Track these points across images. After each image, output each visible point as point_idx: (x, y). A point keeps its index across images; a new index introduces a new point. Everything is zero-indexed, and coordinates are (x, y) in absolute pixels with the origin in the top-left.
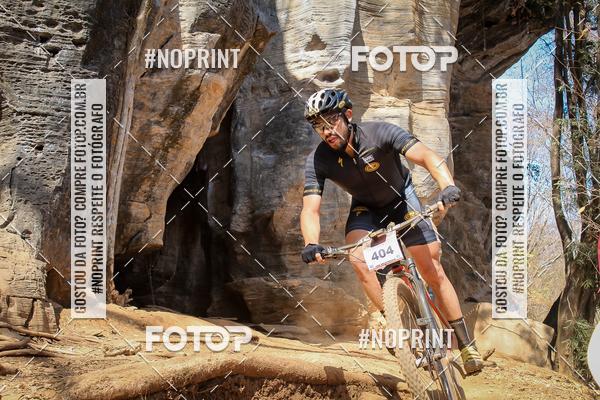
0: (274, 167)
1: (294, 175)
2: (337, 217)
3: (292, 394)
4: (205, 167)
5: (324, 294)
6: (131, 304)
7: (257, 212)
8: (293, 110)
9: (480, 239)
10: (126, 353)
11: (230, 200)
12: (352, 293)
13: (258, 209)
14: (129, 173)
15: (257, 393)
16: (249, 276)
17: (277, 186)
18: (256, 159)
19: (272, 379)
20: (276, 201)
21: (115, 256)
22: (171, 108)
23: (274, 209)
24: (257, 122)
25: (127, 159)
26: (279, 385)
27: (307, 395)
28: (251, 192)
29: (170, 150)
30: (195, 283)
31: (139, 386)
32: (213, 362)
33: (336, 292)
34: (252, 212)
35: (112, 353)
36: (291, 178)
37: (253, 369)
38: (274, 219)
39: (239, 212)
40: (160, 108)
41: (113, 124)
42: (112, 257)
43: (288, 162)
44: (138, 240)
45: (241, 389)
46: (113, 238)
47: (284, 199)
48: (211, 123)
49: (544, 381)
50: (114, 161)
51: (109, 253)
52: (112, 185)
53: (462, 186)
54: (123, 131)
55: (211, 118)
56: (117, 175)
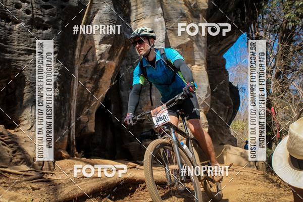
6: (84, 157)
10: (83, 177)
14: (79, 104)
15: (137, 189)
16: (131, 142)
19: (143, 183)
21: (76, 138)
22: (94, 76)
25: (77, 98)
29: (94, 93)
30: (109, 146)
40: (89, 76)
41: (71, 84)
42: (74, 138)
43: (143, 94)
44: (85, 130)
45: (130, 189)
46: (74, 131)
47: (143, 109)
48: (110, 81)
49: (253, 175)
50: (72, 99)
51: (73, 136)
52: (72, 109)
53: (214, 98)
54: (75, 87)
55: (111, 79)
56: (74, 105)
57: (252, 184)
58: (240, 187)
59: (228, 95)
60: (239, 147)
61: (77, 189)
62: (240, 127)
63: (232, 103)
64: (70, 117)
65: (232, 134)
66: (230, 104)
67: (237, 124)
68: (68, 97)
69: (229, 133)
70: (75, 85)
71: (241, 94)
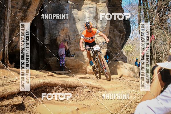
0: (56, 24)
1: (62, 26)
2: (76, 38)
3: (63, 90)
4: (35, 25)
5: (73, 61)
6: (15, 67)
7: (52, 38)
8: (61, 7)
9: (118, 43)
10: (13, 82)
11: (43, 34)
12: (81, 61)
13: (52, 37)
14: (11, 28)
15: (52, 91)
16: (51, 57)
17: (57, 30)
18: (50, 22)
19: (57, 86)
20: (57, 34)
21: (9, 53)
22: (23, 7)
23: (57, 37)
24: (50, 11)
25: (10, 23)
26: (59, 88)
27: (67, 91)
28: (50, 32)
29: (23, 20)
30: (35, 60)
31: (16, 91)
32: (38, 83)
33: (77, 61)
34: (50, 38)
35: (8, 82)
36: (61, 27)
37: (51, 84)
38: (57, 40)
39: (46, 38)
40: (20, 7)
41: (5, 12)
42: (8, 53)
43: (60, 23)
44: (16, 48)
45: (47, 90)
46: (8, 48)
47: (60, 34)
48: (36, 11)
49: (137, 82)
50: (6, 24)
51: (7, 52)
52: (6, 31)
53: (113, 27)
54: (8, 15)
55: (36, 10)
56: (8, 29)
57: (135, 89)
58: (127, 91)
59: (123, 25)
60: (128, 63)
61: (6, 89)
62: (130, 49)
63: (125, 31)
64: (5, 37)
65: (124, 54)
66: (124, 33)
67: (128, 47)
68: (3, 22)
69: (122, 53)
70: (8, 13)
71: (131, 25)
